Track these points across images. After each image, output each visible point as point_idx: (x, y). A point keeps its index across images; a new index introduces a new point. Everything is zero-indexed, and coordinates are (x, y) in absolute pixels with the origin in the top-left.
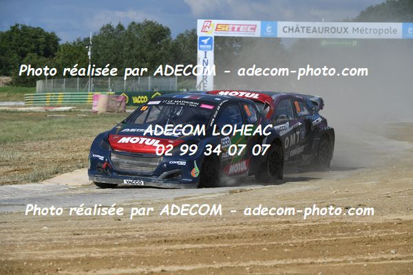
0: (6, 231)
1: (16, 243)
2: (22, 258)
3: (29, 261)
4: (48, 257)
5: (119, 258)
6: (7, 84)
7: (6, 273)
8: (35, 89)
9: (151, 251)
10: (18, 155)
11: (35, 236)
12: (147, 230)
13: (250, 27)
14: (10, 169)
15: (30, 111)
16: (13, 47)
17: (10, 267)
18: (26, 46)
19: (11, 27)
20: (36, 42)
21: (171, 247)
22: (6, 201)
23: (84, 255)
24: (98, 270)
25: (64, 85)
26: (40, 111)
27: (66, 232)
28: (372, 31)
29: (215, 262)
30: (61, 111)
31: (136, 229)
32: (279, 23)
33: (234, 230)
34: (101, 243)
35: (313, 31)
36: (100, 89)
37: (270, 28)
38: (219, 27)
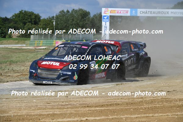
0: (17, 102)
1: (21, 107)
2: (24, 114)
3: (27, 115)
4: (36, 113)
5: (67, 114)
6: (18, 37)
7: (17, 120)
8: (30, 39)
9: (81, 111)
10: (23, 68)
11: (30, 104)
12: (80, 102)
13: (125, 11)
14: (19, 74)
15: (28, 49)
16: (20, 20)
17: (19, 117)
18: (26, 20)
19: (20, 11)
20: (31, 18)
21: (90, 109)
22: (17, 89)
23: (52, 113)
24: (58, 119)
25: (43, 37)
26: (32, 48)
27: (43, 103)
28: (179, 13)
29: (109, 116)
30: (42, 49)
31: (75, 101)
32: (138, 9)
33: (118, 101)
34: (59, 107)
35: (153, 13)
36: (59, 39)
37: (134, 12)
38: (112, 11)
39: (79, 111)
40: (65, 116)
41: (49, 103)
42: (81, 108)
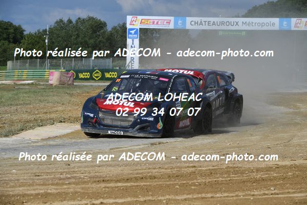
8: (6, 68)
9: (93, 188)
11: (6, 177)
12: (90, 173)
15: (2, 84)
20: (7, 32)
21: (108, 185)
23: (43, 191)
24: (53, 202)
25: (28, 64)
26: (10, 83)
27: (30, 174)
28: (256, 24)
29: (140, 196)
30: (26, 84)
31: (82, 172)
32: (187, 18)
33: (155, 172)
34: (55, 182)
35: (213, 24)
36: (54, 68)
37: (181, 22)
38: (143, 21)
39: (89, 188)
40: (65, 198)
41: (38, 174)
42: (92, 183)
